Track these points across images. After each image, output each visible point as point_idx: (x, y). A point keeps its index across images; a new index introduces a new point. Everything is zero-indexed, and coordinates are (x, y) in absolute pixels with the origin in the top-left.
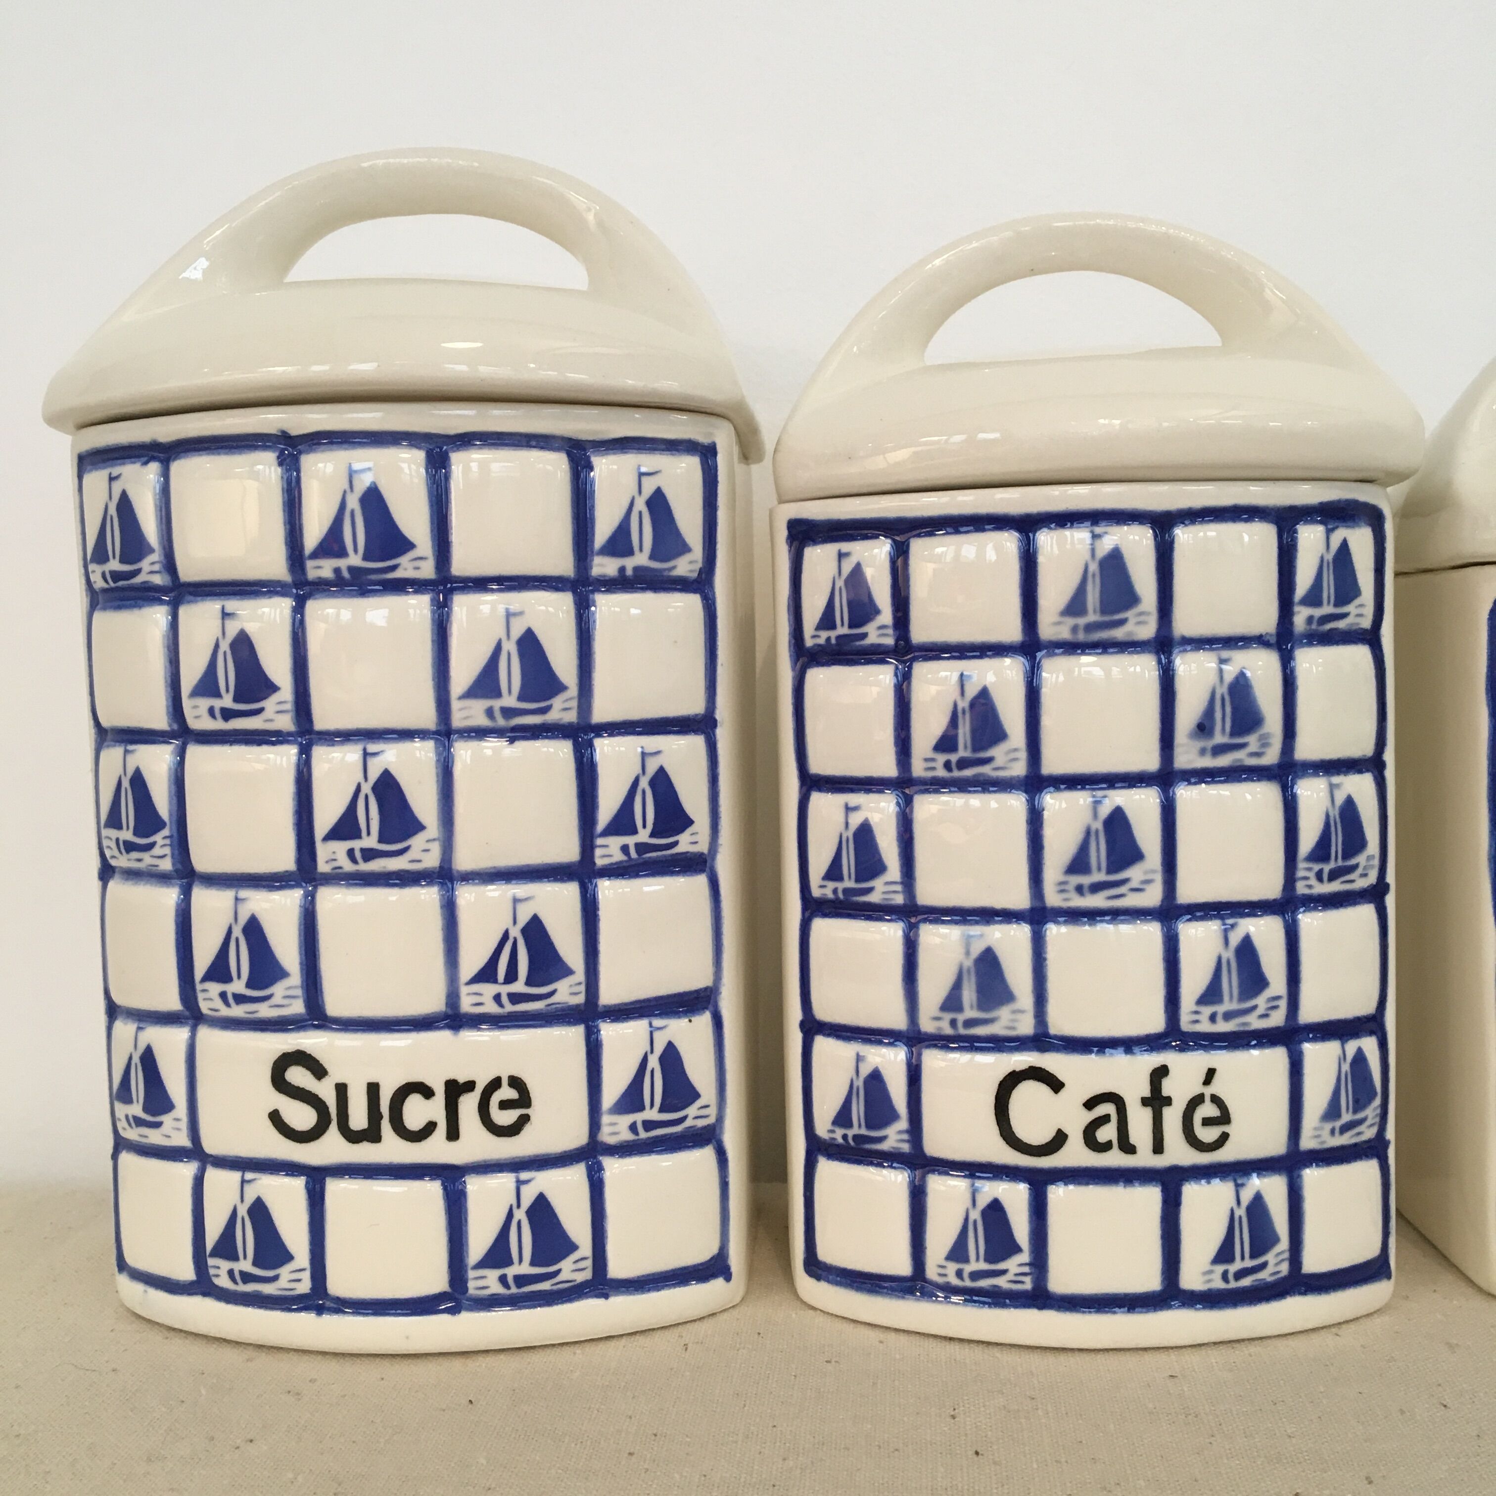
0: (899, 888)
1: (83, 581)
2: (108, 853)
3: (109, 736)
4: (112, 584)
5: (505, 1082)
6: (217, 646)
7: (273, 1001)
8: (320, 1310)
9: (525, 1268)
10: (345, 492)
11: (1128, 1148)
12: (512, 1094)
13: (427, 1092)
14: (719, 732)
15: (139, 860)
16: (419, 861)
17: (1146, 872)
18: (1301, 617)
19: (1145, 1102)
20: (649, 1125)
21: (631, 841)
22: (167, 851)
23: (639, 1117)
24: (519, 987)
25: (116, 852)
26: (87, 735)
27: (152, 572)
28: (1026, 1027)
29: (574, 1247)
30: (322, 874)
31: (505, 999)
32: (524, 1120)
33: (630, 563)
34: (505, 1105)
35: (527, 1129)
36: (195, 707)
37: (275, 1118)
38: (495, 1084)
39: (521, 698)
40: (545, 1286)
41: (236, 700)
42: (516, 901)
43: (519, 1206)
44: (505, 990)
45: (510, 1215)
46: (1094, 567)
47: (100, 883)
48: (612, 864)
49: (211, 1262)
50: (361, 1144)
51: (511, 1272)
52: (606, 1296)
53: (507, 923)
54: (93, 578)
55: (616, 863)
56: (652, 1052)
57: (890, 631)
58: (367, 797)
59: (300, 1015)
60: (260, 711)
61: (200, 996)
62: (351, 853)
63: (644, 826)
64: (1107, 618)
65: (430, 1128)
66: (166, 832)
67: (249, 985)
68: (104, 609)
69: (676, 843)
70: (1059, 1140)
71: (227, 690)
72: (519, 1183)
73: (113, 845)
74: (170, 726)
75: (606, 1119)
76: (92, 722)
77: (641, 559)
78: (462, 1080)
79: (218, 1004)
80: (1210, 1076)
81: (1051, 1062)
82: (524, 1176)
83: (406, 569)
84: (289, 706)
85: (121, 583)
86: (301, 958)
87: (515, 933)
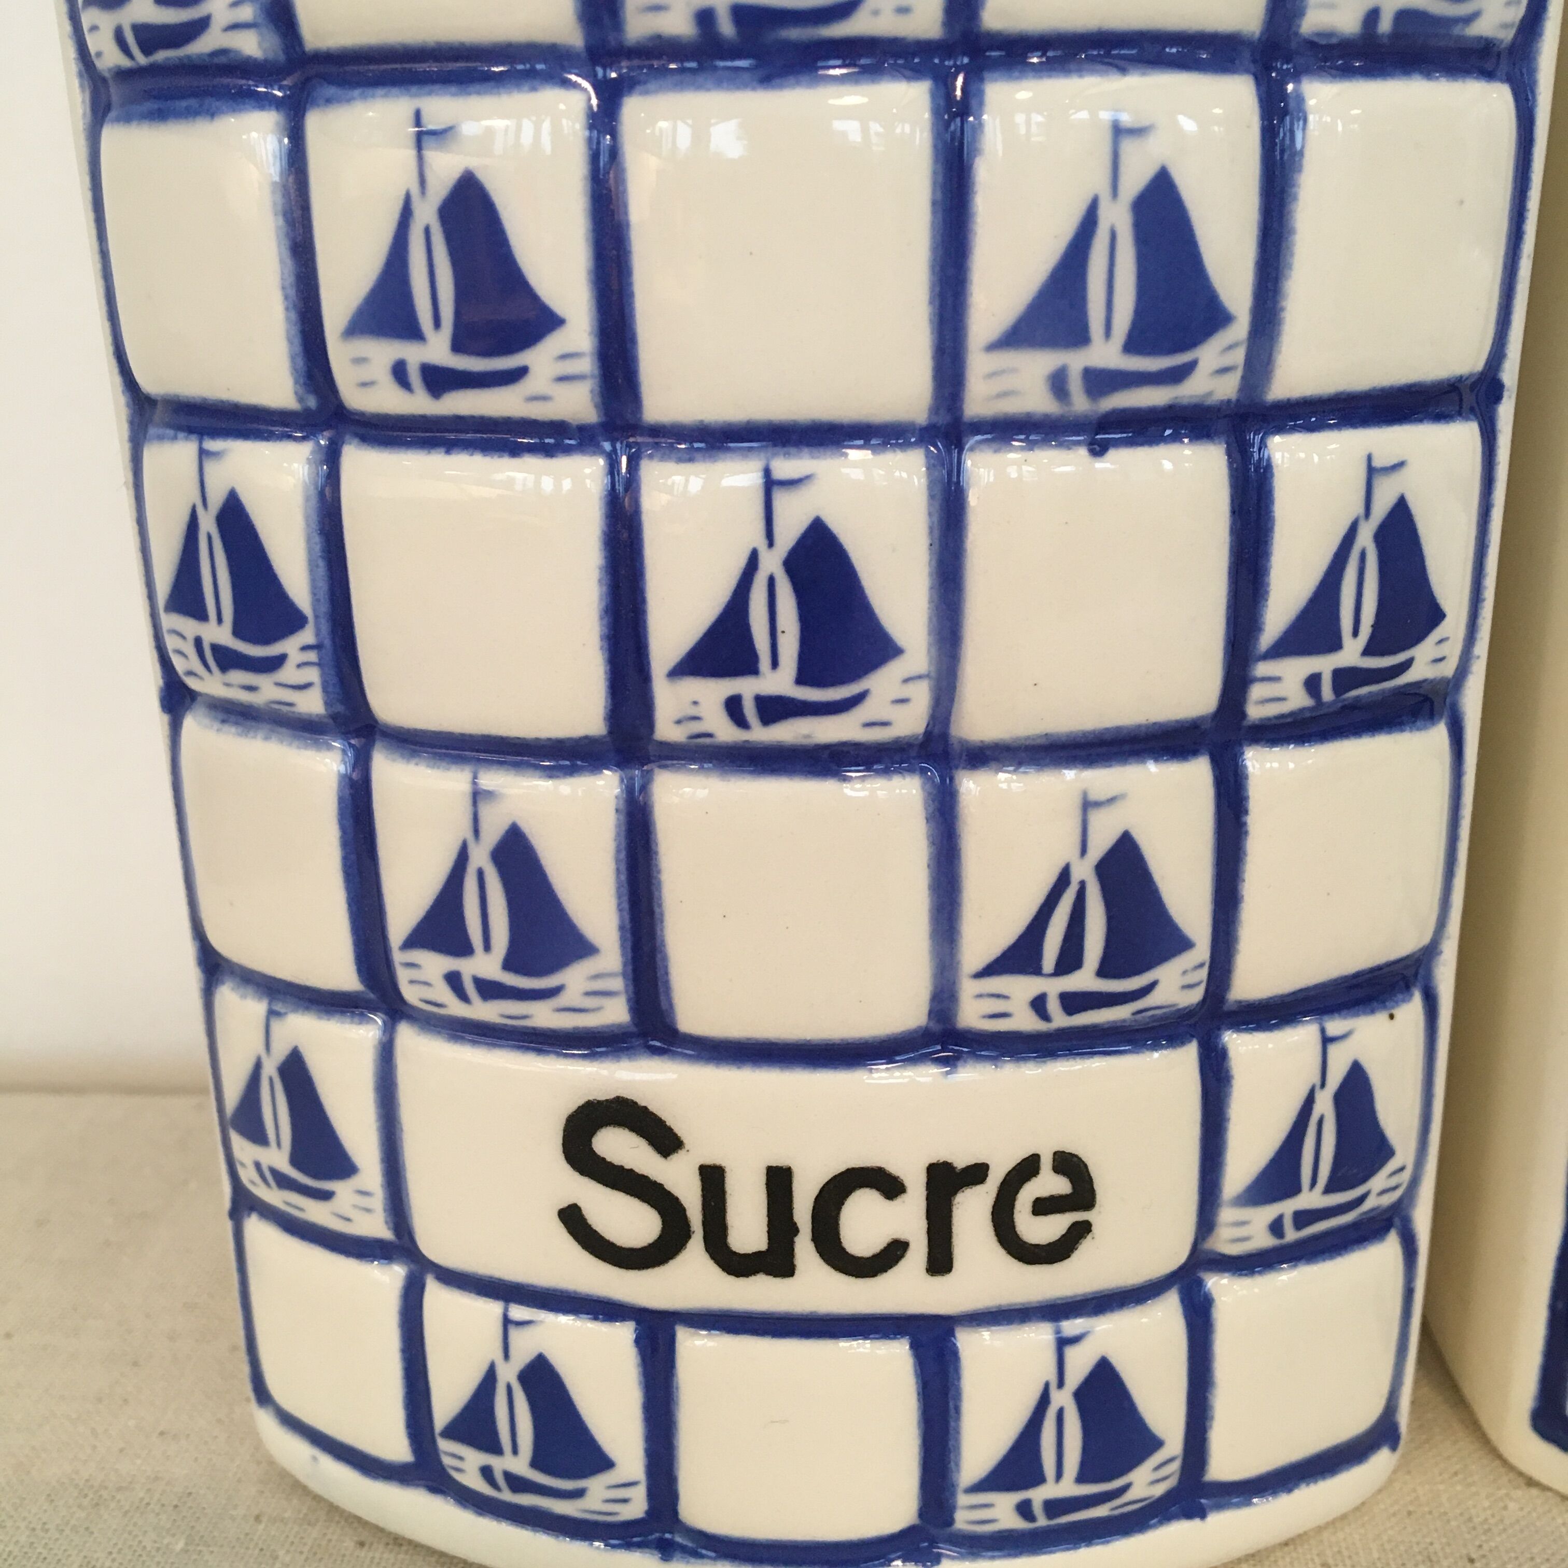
1: (72, 52)
2: (179, 665)
3: (159, 413)
4: (142, 60)
5: (1046, 1163)
6: (406, 213)
7: (563, 1000)
8: (666, 1550)
9: (1066, 1487)
12: (1059, 1185)
13: (890, 1186)
14: (1504, 408)
15: (251, 688)
16: (885, 724)
20: (1303, 1218)
21: (1325, 665)
22: (313, 675)
23: (1288, 1207)
24: (1084, 978)
25: (195, 663)
27: (235, 27)
29: (1155, 1444)
30: (663, 744)
31: (1054, 1006)
32: (1080, 1231)
34: (1043, 1207)
35: (1086, 1249)
36: (359, 361)
37: (573, 1219)
38: (1026, 1168)
39: (1132, 346)
40: (1101, 1511)
41: (457, 346)
42: (1088, 805)
43: (1061, 1384)
44: (1054, 987)
45: (1044, 1400)
47: (166, 718)
48: (1283, 716)
49: (444, 1445)
50: (752, 1278)
51: (1038, 1495)
52: (1201, 1514)
53: (1066, 850)
54: (93, 43)
55: (1292, 714)
56: (1323, 1085)
58: (771, 581)
59: (620, 1026)
60: (517, 375)
61: (403, 976)
62: (733, 706)
63: (1355, 633)
65: (894, 1252)
66: (307, 636)
67: (509, 965)
68: (127, 118)
69: (1406, 665)
71: (437, 323)
72: (1063, 1343)
73: (190, 650)
74: (300, 400)
75: (1227, 1215)
76: (118, 380)
78: (961, 1161)
79: (444, 994)
82: (1071, 1326)
83: (876, 13)
84: (586, 365)
85: (161, 56)
86: (621, 918)
87: (1084, 871)
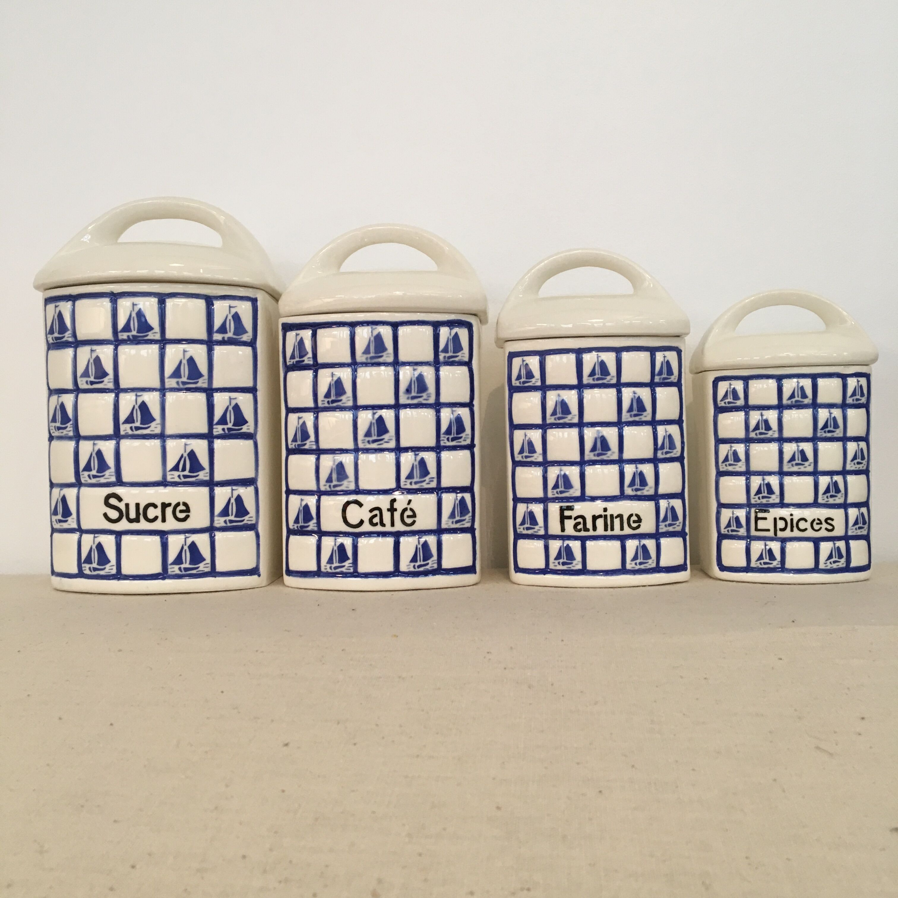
0: (314, 443)
1: (45, 341)
2: (51, 432)
3: (53, 392)
4: (55, 341)
5: (181, 504)
6: (89, 361)
7: (105, 477)
8: (119, 579)
9: (187, 565)
10: (131, 311)
11: (383, 525)
12: (183, 508)
13: (155, 506)
14: (258, 393)
15: (62, 433)
16: (154, 431)
17: (390, 436)
18: (442, 356)
19: (388, 510)
20: (231, 521)
21: (226, 427)
22: (71, 429)
23: (228, 518)
24: (186, 473)
25: (54, 431)
26: (46, 392)
27: (68, 337)
28: (352, 487)
29: (204, 560)
30: (122, 435)
31: (182, 477)
32: (187, 517)
33: (226, 336)
34: (181, 511)
35: (189, 520)
36: (82, 381)
37: (105, 515)
38: (178, 504)
39: (188, 379)
40: (194, 572)
41: (95, 378)
42: (186, 445)
43: (185, 545)
44: (182, 474)
45: (182, 548)
46: (372, 339)
47: (49, 442)
48: (219, 434)
49: (83, 565)
50: (133, 523)
51: (183, 566)
52: (215, 577)
53: (182, 451)
54: (49, 339)
55: (221, 434)
56: (232, 497)
57: (311, 359)
58: (137, 410)
59: (113, 481)
60: (102, 382)
61: (81, 476)
62: (131, 428)
63: (230, 422)
64: (376, 355)
65: (156, 518)
66: (71, 422)
67: (98, 472)
68: (52, 349)
69: (241, 429)
70: (362, 522)
71: (92, 375)
72: (186, 538)
73: (53, 428)
74: (73, 387)
75: (216, 518)
76: (47, 388)
77: (230, 335)
78: (167, 502)
79: (87, 479)
80: (410, 502)
81: (360, 498)
82: (187, 535)
83: (150, 336)
84: (112, 380)
85: (58, 341)
86: (115, 463)
87: (185, 455)
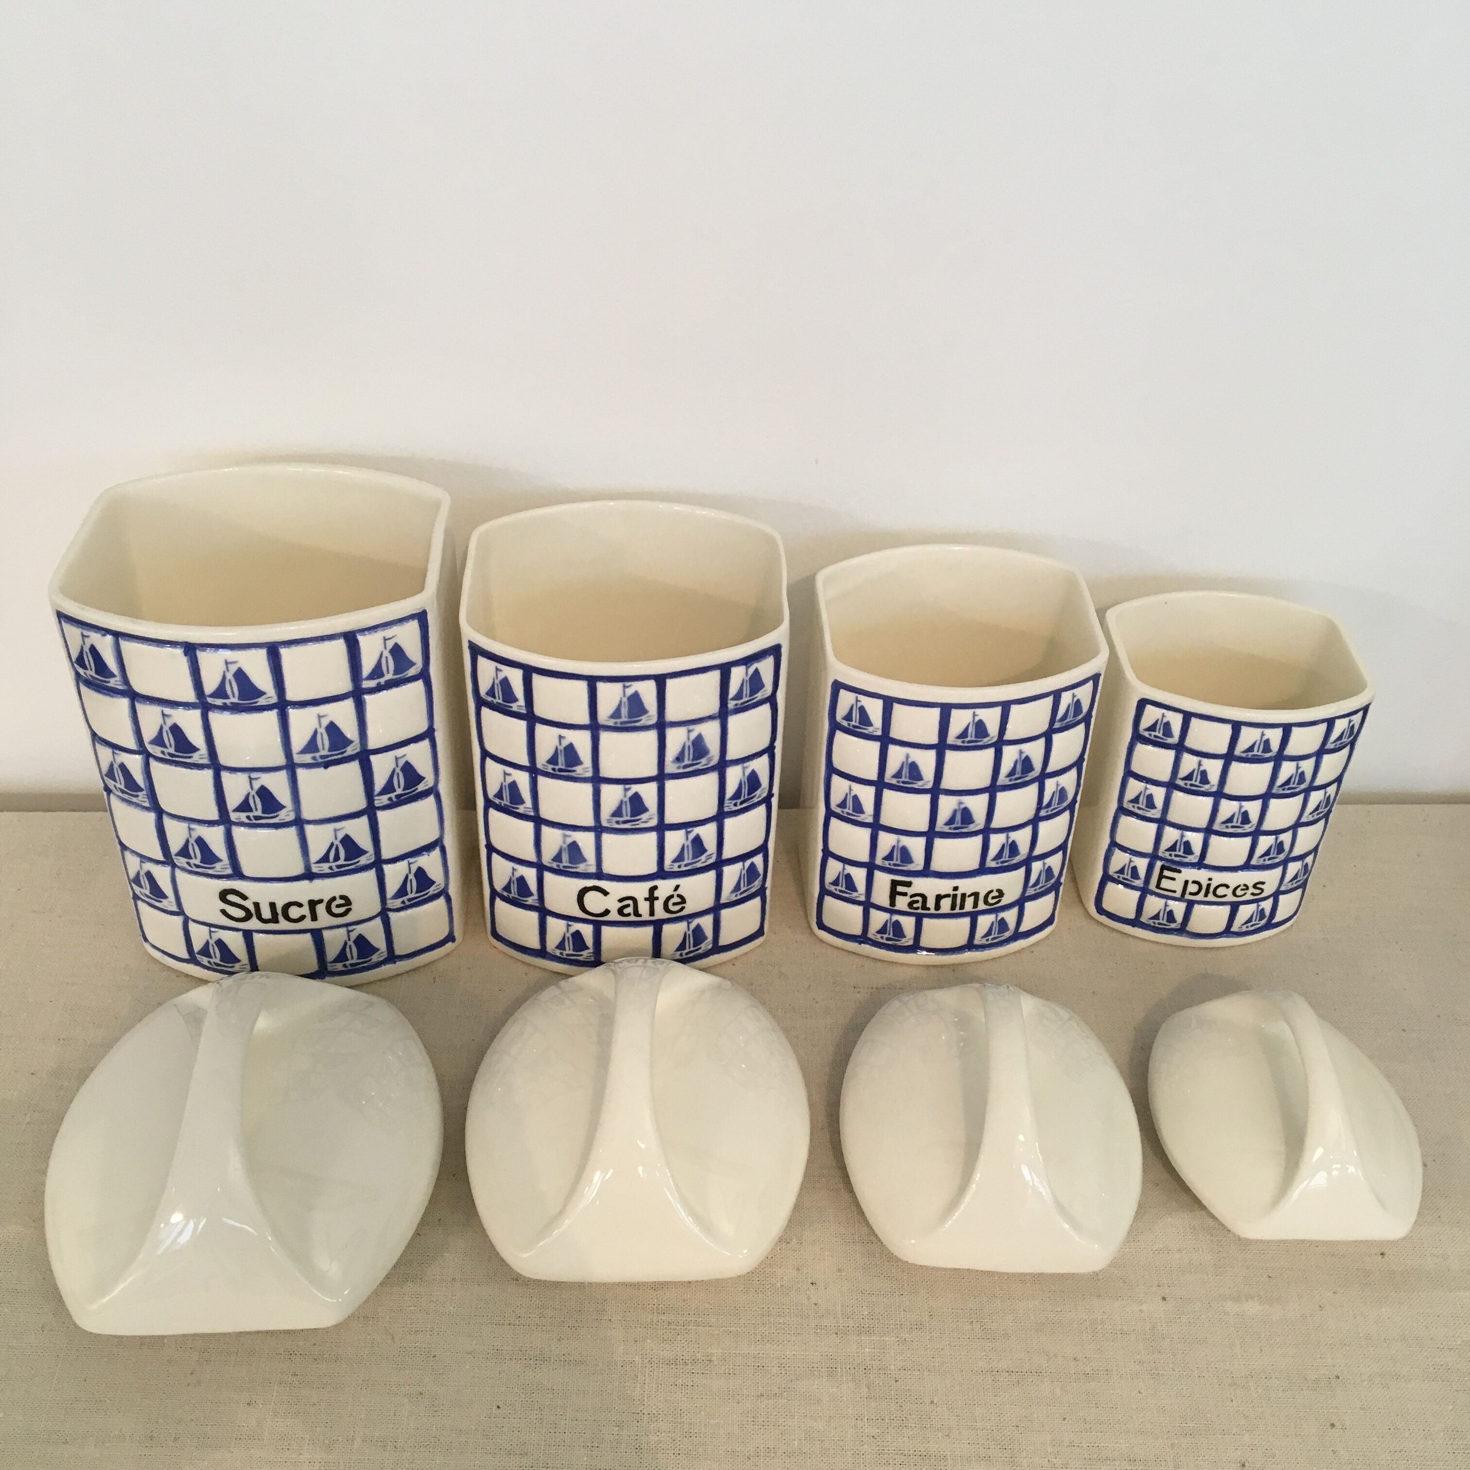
0: (532, 810)
1: (72, 669)
2: (109, 786)
3: (100, 740)
4: (91, 680)
5: (338, 898)
6: (162, 727)
7: (215, 869)
9: (355, 961)
10: (224, 672)
11: (637, 913)
12: (342, 902)
13: (300, 905)
15: (130, 798)
16: (285, 819)
17: (650, 815)
18: (731, 705)
19: (646, 899)
20: (410, 899)
21: (393, 795)
22: (146, 800)
23: (405, 898)
24: (341, 862)
25: (113, 788)
26: (85, 732)
27: (117, 684)
28: (593, 869)
29: (378, 950)
30: (233, 823)
31: (334, 868)
32: (349, 910)
33: (382, 681)
34: (339, 906)
35: (351, 913)
36: (152, 747)
37: (224, 912)
38: (334, 899)
39: (330, 750)
40: (365, 965)
41: (176, 750)
42: (336, 830)
43: (349, 940)
44: (334, 865)
45: (346, 944)
46: (625, 700)
48: (384, 805)
49: (197, 955)
50: (269, 923)
51: (348, 962)
52: (395, 963)
53: (332, 839)
54: (78, 671)
55: (386, 804)
56: (410, 871)
57: (524, 708)
58: (253, 796)
59: (230, 874)
60: (190, 757)
61: (175, 859)
62: (248, 817)
63: (399, 787)
64: (630, 720)
65: (302, 918)
66: (144, 792)
67: (202, 861)
68: (88, 688)
69: (416, 789)
70: (607, 912)
71: (171, 746)
72: (349, 932)
73: (112, 785)
74: (138, 749)
75: (389, 901)
76: (89, 732)
77: (389, 676)
78: (316, 899)
79: (186, 865)
80: (677, 888)
81: (603, 884)
82: (350, 928)
83: (262, 702)
84: (206, 756)
85: (98, 682)
86: (228, 855)
87: (337, 842)
